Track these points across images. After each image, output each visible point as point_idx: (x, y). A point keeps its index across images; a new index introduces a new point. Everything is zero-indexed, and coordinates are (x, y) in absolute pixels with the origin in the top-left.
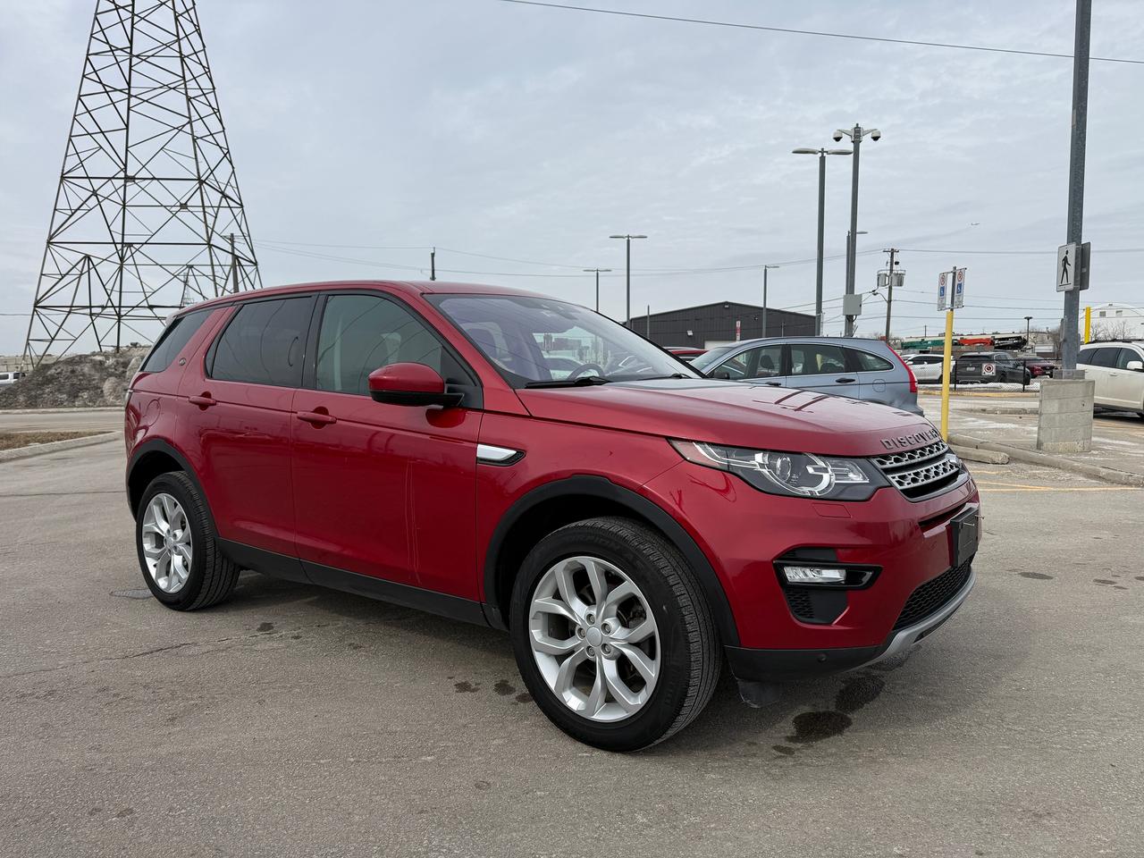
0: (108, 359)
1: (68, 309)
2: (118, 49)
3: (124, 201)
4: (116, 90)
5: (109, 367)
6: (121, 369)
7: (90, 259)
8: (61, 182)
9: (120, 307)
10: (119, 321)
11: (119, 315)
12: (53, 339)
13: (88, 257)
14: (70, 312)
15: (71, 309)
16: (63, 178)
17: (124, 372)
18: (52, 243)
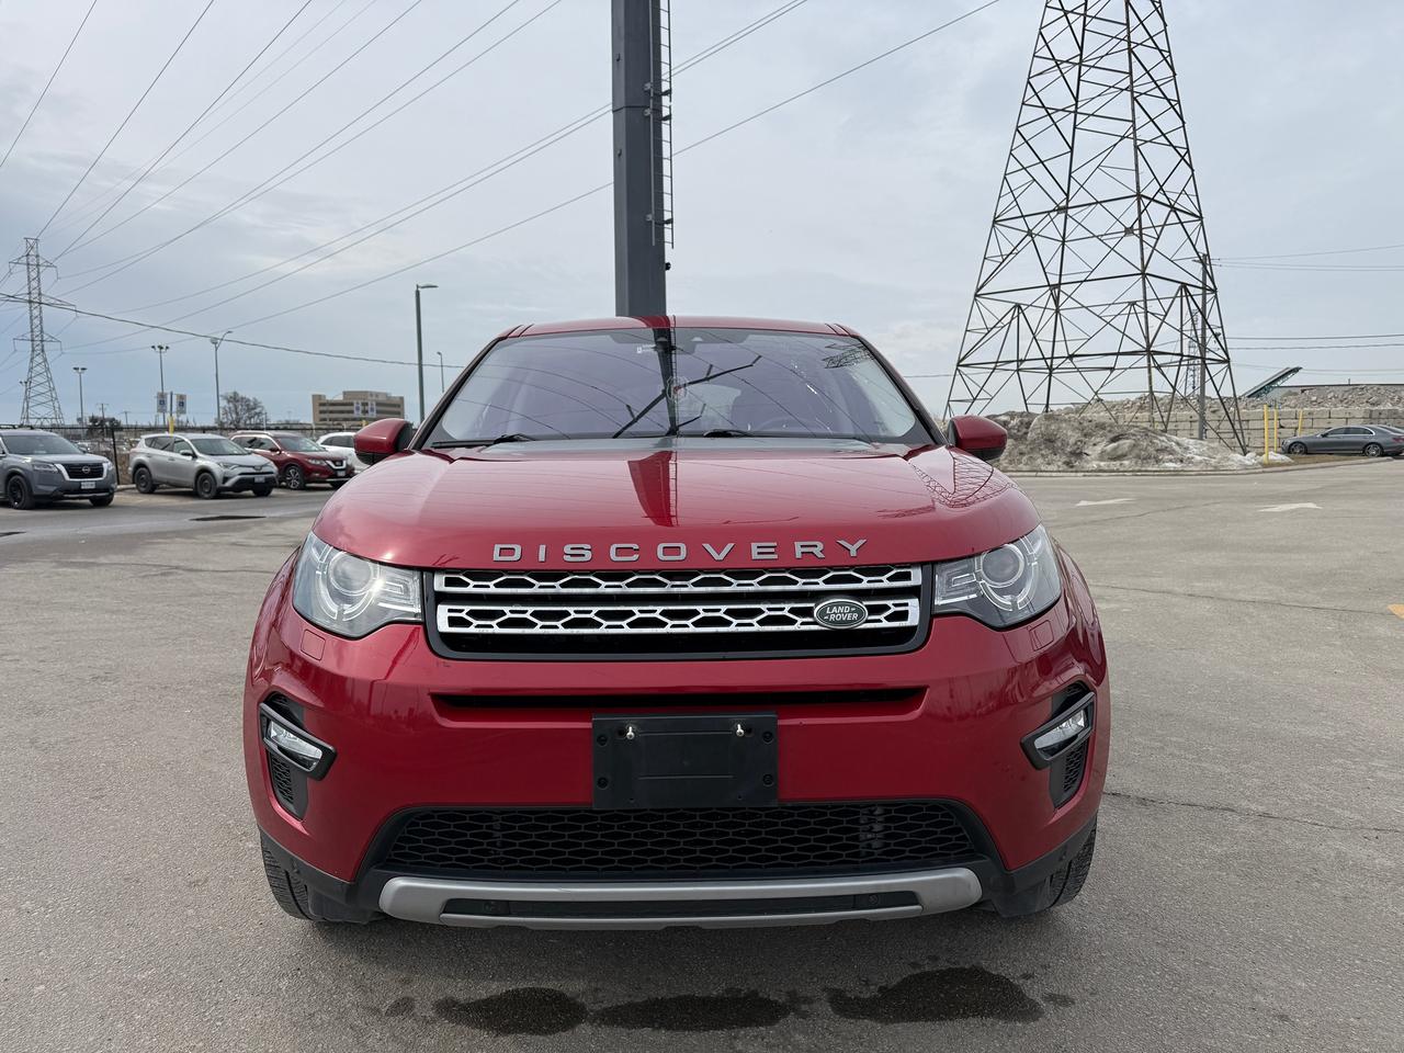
0: (1013, 418)
1: (993, 366)
2: (1062, 62)
3: (1064, 237)
4: (1057, 110)
5: (1013, 428)
6: (1024, 430)
7: (1020, 307)
8: (993, 226)
9: (1052, 358)
10: (1050, 375)
11: (1051, 369)
12: (975, 399)
13: (1018, 306)
14: (994, 369)
15: (997, 365)
16: (995, 222)
17: (1026, 433)
18: (978, 296)
